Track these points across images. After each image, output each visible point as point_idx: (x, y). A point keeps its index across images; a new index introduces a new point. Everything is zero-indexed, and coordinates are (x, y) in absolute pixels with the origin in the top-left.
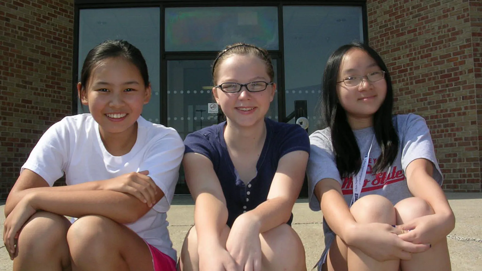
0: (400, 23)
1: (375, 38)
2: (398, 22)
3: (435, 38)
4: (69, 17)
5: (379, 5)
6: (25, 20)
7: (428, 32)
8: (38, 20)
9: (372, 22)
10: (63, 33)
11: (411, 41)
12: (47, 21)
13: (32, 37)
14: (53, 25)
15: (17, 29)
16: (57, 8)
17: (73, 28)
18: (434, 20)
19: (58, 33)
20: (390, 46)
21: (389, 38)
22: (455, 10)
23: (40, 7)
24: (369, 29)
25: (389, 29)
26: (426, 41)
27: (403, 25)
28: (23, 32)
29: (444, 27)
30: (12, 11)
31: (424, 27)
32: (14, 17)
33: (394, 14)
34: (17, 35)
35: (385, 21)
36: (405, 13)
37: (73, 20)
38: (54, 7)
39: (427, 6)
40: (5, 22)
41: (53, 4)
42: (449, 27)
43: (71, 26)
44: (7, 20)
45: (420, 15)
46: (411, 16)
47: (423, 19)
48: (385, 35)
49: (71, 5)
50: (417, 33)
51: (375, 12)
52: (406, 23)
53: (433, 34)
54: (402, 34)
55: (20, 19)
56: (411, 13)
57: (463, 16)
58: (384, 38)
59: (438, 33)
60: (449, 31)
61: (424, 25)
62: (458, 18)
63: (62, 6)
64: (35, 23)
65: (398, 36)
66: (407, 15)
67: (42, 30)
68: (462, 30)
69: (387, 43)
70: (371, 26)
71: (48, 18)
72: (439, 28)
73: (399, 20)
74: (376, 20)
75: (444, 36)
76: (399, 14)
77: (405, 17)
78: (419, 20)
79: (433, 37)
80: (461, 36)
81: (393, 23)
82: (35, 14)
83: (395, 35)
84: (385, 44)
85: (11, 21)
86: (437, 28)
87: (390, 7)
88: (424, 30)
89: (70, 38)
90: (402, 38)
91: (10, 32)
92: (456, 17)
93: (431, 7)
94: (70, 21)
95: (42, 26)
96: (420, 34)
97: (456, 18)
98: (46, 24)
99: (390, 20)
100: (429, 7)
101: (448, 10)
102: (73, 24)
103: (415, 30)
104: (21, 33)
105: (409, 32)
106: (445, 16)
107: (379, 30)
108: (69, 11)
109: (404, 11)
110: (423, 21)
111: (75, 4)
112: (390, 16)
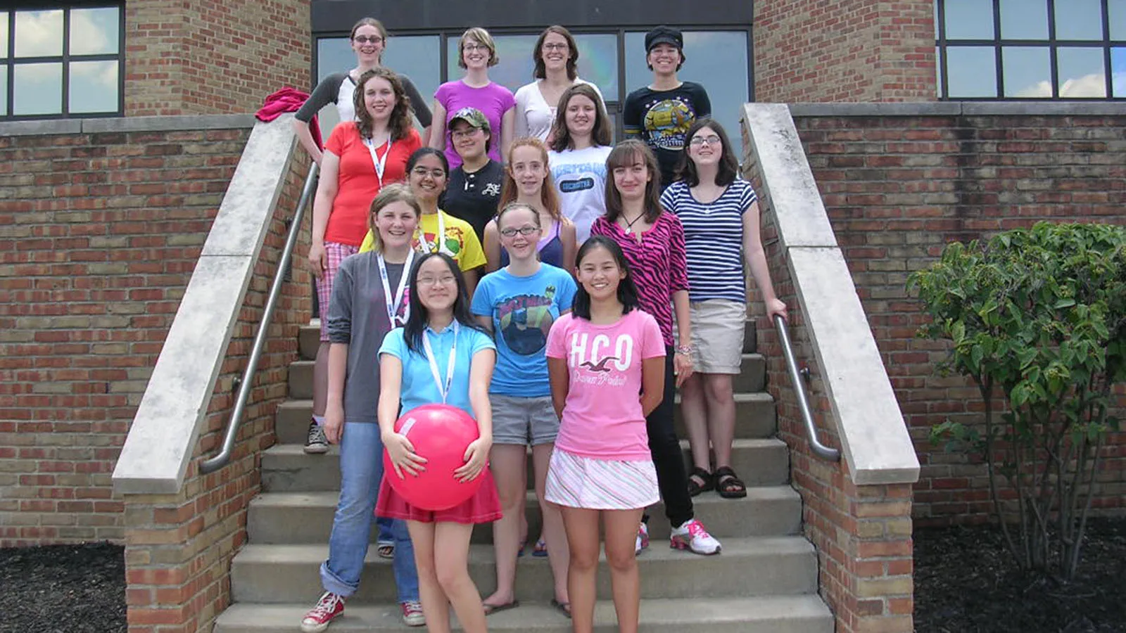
0: (796, 62)
1: (764, 82)
2: (793, 60)
3: (839, 88)
4: (304, 52)
5: (770, 32)
6: (247, 64)
7: (829, 79)
8: (265, 61)
9: (758, 58)
10: (297, 78)
11: (809, 90)
12: (276, 62)
13: (257, 87)
14: (283, 66)
15: (238, 78)
16: (288, 41)
17: (309, 69)
18: (838, 62)
19: (290, 78)
20: (783, 95)
21: (780, 84)
22: (864, 49)
23: (266, 42)
24: (756, 69)
25: (782, 70)
26: (828, 92)
27: (799, 65)
28: (246, 81)
29: (851, 72)
30: (232, 52)
31: (826, 71)
32: (234, 60)
33: (788, 48)
34: (238, 86)
35: (777, 58)
36: (802, 48)
37: (310, 57)
38: (284, 41)
39: (829, 41)
40: (223, 69)
41: (283, 36)
42: (856, 74)
43: (308, 66)
44: (226, 65)
45: (820, 53)
46: (810, 53)
47: (824, 59)
48: (777, 78)
49: (307, 34)
50: (817, 79)
51: (764, 43)
52: (803, 62)
53: (837, 82)
54: (799, 79)
55: (242, 62)
56: (810, 49)
57: (873, 60)
58: (775, 83)
59: (843, 81)
60: (855, 79)
61: (826, 68)
62: (868, 61)
63: (294, 36)
64: (261, 67)
65: (794, 80)
66: (805, 50)
67: (269, 76)
68: (871, 80)
69: (779, 91)
70: (759, 64)
71: (276, 58)
72: (844, 74)
73: (795, 57)
74: (764, 55)
75: (850, 87)
76: (795, 49)
77: (803, 54)
78: (820, 60)
79: (835, 86)
80: (870, 88)
81: (787, 62)
82: (260, 53)
83: (789, 80)
84: (776, 92)
85: (230, 67)
86: (841, 74)
87: (784, 37)
88: (826, 76)
89: (306, 84)
90: (798, 85)
91: (230, 83)
92: (864, 60)
93: (835, 41)
94: (306, 59)
95: (270, 69)
96: (820, 81)
97: (864, 62)
98: (275, 67)
99: (783, 57)
100: (832, 42)
101: (856, 49)
102: (310, 63)
103: (814, 75)
104: (244, 83)
105: (808, 76)
106: (853, 57)
107: (769, 70)
108: (304, 43)
109: (801, 45)
110: (825, 62)
111: (313, 33)
112: (783, 50)
